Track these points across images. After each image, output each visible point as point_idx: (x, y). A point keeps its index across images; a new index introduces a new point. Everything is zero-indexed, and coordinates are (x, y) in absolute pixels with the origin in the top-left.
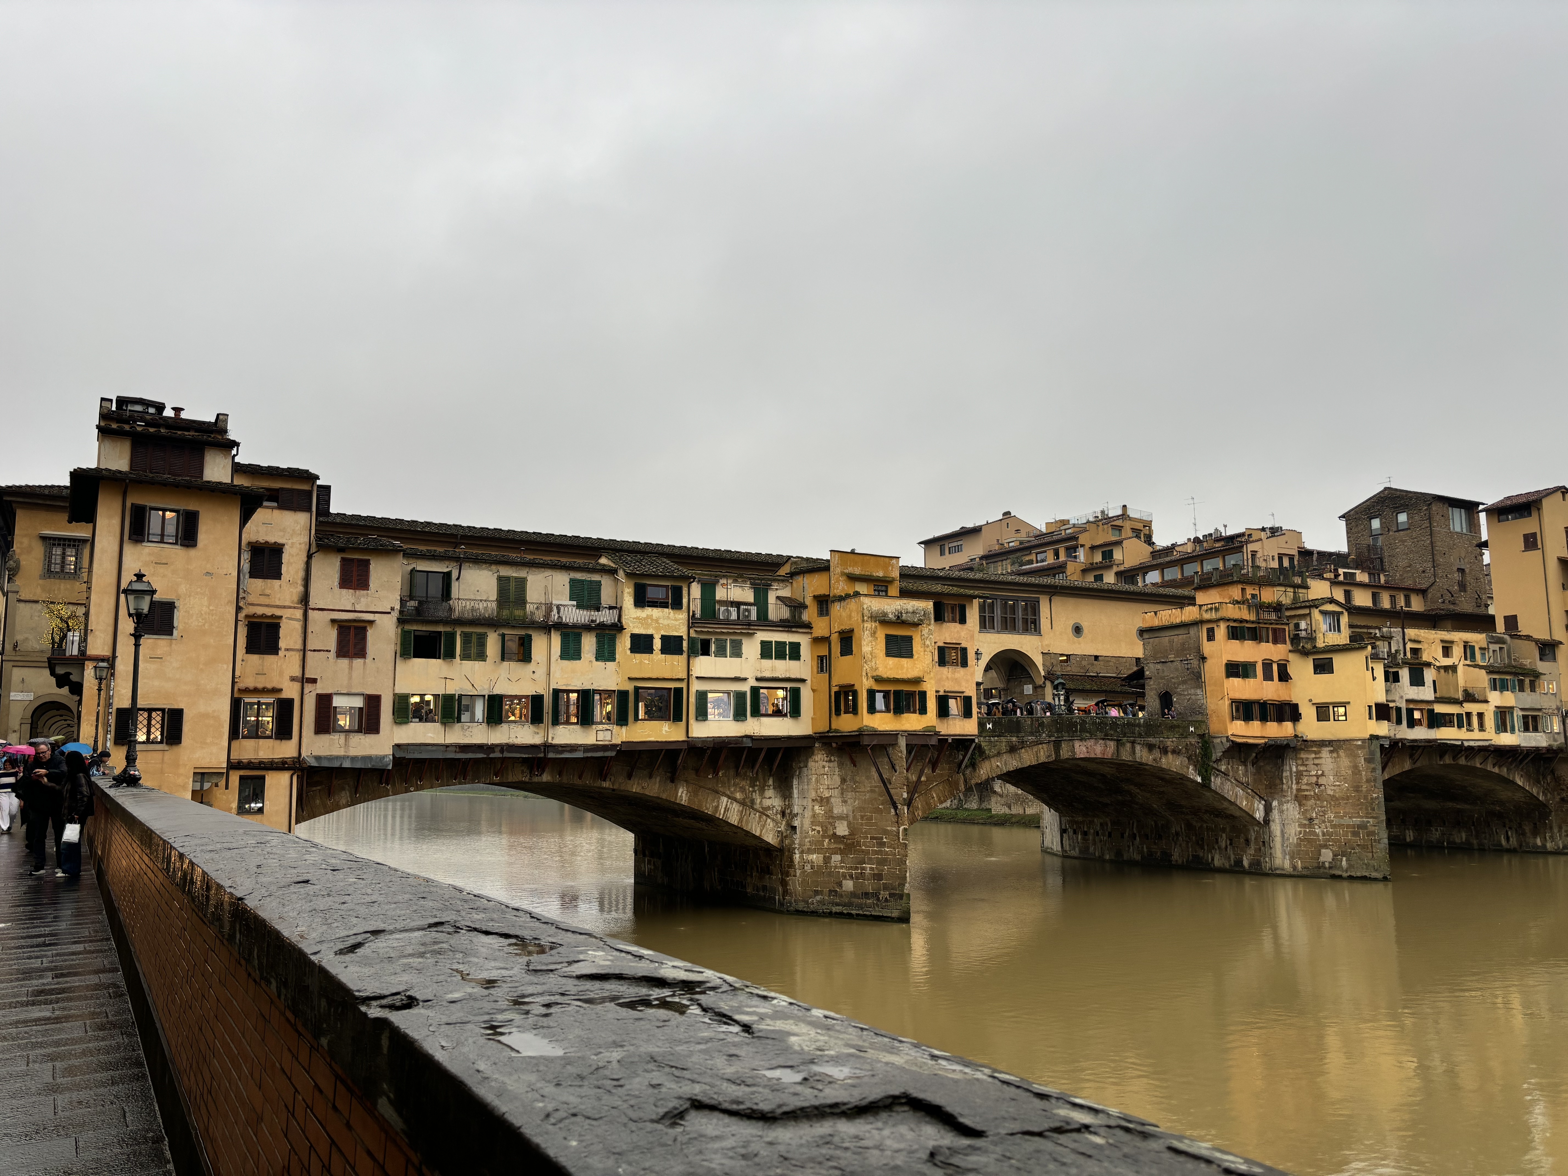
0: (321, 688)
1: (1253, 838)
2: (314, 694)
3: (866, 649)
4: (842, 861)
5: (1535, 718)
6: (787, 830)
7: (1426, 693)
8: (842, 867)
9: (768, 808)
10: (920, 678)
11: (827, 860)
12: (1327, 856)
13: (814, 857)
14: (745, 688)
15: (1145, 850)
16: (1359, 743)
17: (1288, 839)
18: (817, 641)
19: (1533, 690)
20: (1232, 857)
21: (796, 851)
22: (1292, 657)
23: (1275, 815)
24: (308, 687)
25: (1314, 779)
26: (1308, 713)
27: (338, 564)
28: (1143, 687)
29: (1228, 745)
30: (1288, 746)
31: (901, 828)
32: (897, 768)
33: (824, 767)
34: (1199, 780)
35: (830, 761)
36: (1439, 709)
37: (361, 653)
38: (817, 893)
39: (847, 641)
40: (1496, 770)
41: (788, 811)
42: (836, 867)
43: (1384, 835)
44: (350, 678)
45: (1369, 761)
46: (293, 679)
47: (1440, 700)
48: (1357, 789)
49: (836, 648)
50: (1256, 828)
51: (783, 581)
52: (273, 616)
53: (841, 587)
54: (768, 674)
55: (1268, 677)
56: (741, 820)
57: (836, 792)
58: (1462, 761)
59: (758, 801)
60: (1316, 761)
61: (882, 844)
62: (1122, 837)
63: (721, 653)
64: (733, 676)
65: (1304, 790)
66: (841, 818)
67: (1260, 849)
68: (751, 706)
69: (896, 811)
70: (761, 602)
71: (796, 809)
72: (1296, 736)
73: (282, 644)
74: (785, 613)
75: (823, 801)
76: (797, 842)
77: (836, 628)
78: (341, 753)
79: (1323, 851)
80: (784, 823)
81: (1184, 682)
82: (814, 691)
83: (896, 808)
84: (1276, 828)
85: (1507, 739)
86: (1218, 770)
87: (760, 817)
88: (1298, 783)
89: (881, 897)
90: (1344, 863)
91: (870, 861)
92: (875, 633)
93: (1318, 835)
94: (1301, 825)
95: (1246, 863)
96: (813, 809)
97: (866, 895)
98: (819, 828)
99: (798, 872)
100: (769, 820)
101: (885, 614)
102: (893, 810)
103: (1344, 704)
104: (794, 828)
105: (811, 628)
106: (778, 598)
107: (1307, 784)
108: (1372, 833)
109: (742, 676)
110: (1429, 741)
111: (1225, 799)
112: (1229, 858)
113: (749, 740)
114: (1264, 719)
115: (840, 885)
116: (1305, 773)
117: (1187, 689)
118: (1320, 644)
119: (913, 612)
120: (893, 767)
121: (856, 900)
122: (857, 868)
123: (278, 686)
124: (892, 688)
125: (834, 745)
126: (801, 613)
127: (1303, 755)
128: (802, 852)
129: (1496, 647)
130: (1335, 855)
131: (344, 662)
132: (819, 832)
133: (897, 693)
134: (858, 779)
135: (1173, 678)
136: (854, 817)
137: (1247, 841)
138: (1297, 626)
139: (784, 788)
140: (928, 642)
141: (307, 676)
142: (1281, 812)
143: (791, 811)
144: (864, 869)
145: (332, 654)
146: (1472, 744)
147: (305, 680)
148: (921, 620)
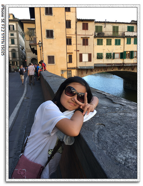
0: (80, 52)
2: (79, 53)
24: (78, 52)
27: (82, 24)
37: (87, 44)
44: (85, 50)
46: (75, 50)
52: (70, 37)
73: (72, 43)
78: (85, 66)
123: (72, 52)
131: (84, 46)
141: (77, 50)
145: (82, 45)
147: (77, 51)
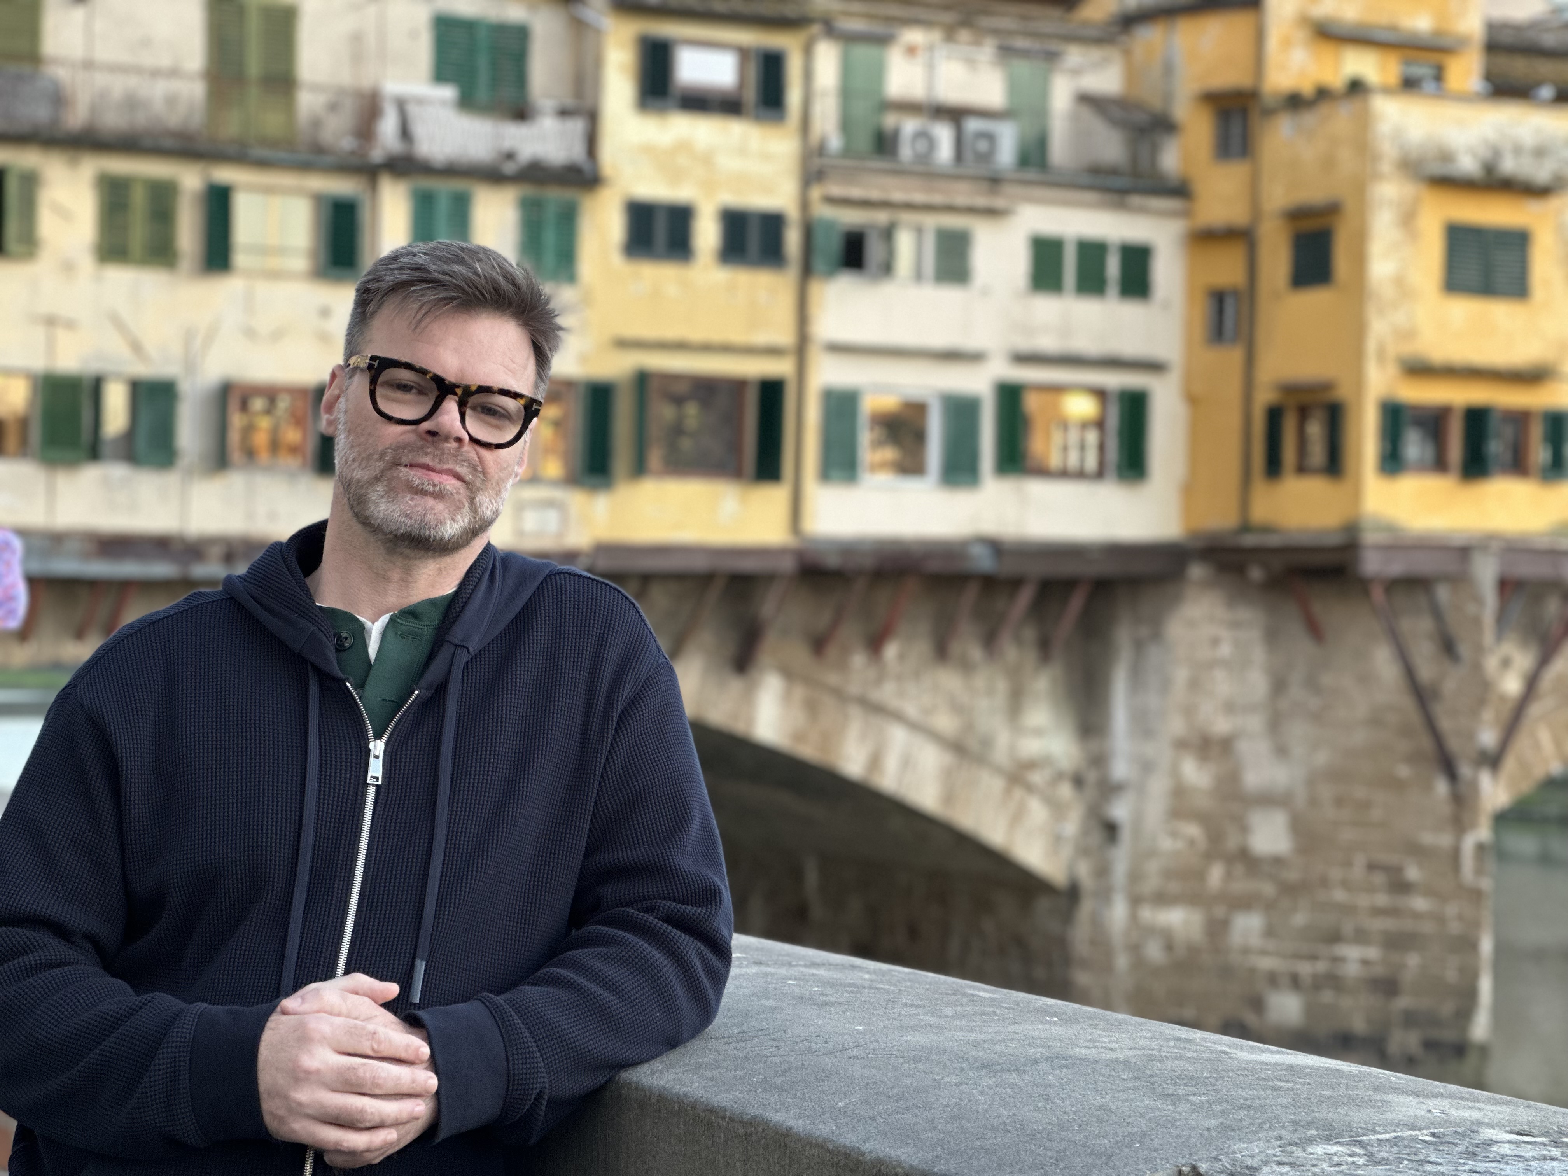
3: (1380, 267)
4: (1267, 934)
6: (1090, 834)
8: (1264, 953)
9: (1031, 765)
10: (1546, 361)
11: (1217, 928)
13: (1174, 917)
14: (979, 382)
18: (1203, 238)
21: (1118, 897)
31: (1469, 840)
32: (1464, 649)
35: (1238, 622)
39: (1315, 240)
41: (1092, 776)
49: (1275, 263)
53: (1297, 64)
54: (1049, 344)
56: (947, 800)
57: (1255, 723)
61: (1401, 886)
64: (939, 344)
66: (1266, 800)
68: (997, 441)
69: (1453, 785)
70: (1029, 106)
71: (1122, 769)
77: (1278, 198)
80: (1080, 810)
82: (1190, 399)
83: (1453, 776)
87: (1006, 790)
92: (1413, 216)
96: (1175, 772)
98: (1193, 830)
99: (1122, 962)
100: (1033, 800)
101: (1448, 157)
102: (1441, 783)
104: (1111, 830)
105: (1189, 197)
106: (1079, 95)
109: (971, 346)
113: (985, 550)
115: (1259, 1005)
119: (1536, 150)
120: (1448, 648)
124: (1461, 395)
125: (1256, 573)
126: (1155, 150)
128: (1136, 901)
132: (1192, 842)
133: (1478, 416)
134: (1327, 680)
136: (1313, 801)
139: (1087, 700)
143: (1103, 775)
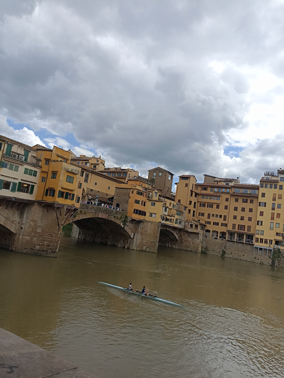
1: (129, 242)
3: (61, 178)
4: (37, 240)
5: (181, 222)
6: (19, 228)
7: (166, 213)
8: (36, 242)
9: (14, 221)
10: (73, 190)
11: (32, 239)
12: (144, 248)
13: (27, 237)
14: (17, 182)
15: (101, 241)
16: (157, 223)
17: (137, 243)
18: (42, 172)
19: (182, 216)
20: (123, 245)
21: (21, 235)
22: (147, 201)
23: (135, 237)
25: (146, 230)
26: (148, 214)
28: (112, 201)
29: (131, 219)
30: (142, 221)
31: (59, 233)
32: (62, 215)
33: (37, 211)
34: (123, 227)
35: (40, 209)
36: (168, 217)
38: (26, 249)
39: (55, 174)
40: (172, 231)
41: (20, 222)
42: (34, 241)
43: (157, 244)
45: (158, 227)
47: (168, 215)
48: (154, 233)
49: (50, 175)
50: (130, 239)
51: (34, 151)
53: (54, 158)
54: (25, 179)
55: (142, 205)
56: (4, 224)
57: (39, 219)
58: (167, 229)
59: (11, 218)
60: (147, 226)
61: (53, 236)
62: (96, 237)
63: (11, 168)
64: (14, 177)
65: (143, 232)
66: (39, 227)
67: (130, 244)
68: (18, 188)
69: (59, 227)
70: (26, 155)
71: (24, 222)
72: (144, 219)
74: (34, 161)
75: (34, 221)
76: (22, 232)
77: (51, 170)
79: (144, 246)
80: (18, 226)
81: (124, 202)
82: (38, 187)
83: (59, 226)
84: (135, 240)
85: (176, 225)
86: (127, 225)
87: (11, 223)
88: (142, 230)
89: (48, 252)
90: (148, 250)
91: (47, 241)
92: (64, 174)
93: (144, 243)
94: (141, 240)
95: (126, 247)
96: (30, 223)
97: (43, 251)
98: (31, 229)
99: (20, 242)
100: (14, 224)
101: (68, 169)
102: (58, 227)
103: (155, 214)
104: (22, 228)
105: (41, 168)
106: (32, 156)
107: (144, 231)
108: (155, 244)
109: (17, 178)
110: (165, 224)
111: (126, 231)
112: (122, 245)
113: (14, 198)
114: (139, 214)
115: (35, 247)
116: (144, 228)
117: (124, 204)
118: (153, 199)
119: (76, 170)
120: (61, 214)
121: (39, 252)
122: (42, 243)
124: (66, 191)
125: (43, 205)
126: (39, 162)
127: (144, 224)
128: (23, 236)
129: (177, 206)
130: (146, 248)
133: (67, 193)
134: (48, 216)
135: (121, 201)
136: (44, 227)
137: (127, 242)
138: (149, 194)
139: (21, 215)
140: (77, 180)
142: (137, 236)
143: (22, 223)
144: (44, 243)
146: (171, 226)
148: (77, 173)
